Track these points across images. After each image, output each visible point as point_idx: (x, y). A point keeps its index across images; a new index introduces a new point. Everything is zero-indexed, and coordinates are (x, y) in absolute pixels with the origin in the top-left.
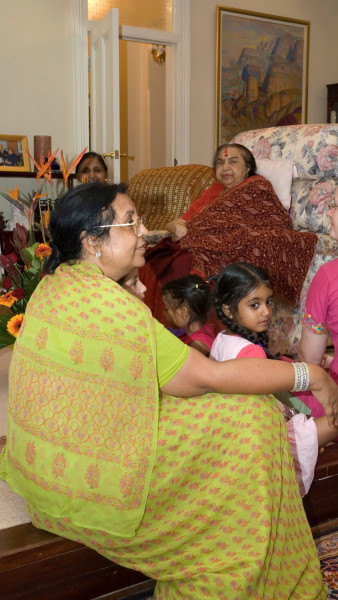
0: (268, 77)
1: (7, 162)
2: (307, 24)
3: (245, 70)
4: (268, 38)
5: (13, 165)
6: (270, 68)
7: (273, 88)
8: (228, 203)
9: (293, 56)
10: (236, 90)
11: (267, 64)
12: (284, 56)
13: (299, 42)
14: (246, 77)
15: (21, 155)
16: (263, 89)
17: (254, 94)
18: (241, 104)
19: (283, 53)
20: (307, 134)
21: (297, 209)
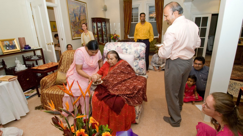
0: (80, 16)
1: (10, 48)
2: (86, 3)
3: (75, 14)
4: (79, 6)
5: (13, 49)
6: (80, 14)
7: (81, 19)
8: (118, 71)
9: (84, 11)
10: (73, 19)
11: (79, 13)
12: (82, 11)
13: (85, 8)
14: (75, 16)
15: (15, 45)
16: (79, 19)
17: (78, 20)
18: (75, 23)
19: (82, 10)
20: (135, 46)
21: (135, 69)
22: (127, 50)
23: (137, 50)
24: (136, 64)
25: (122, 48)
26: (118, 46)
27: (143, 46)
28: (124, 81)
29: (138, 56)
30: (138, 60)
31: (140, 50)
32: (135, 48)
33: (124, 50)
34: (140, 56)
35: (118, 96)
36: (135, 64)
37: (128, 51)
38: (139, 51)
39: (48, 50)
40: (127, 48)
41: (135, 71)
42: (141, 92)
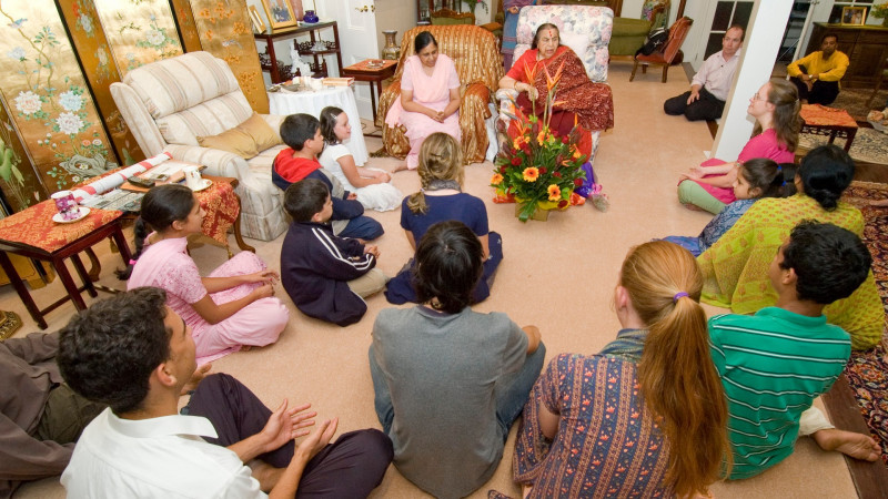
1: (281, 17)
5: (286, 20)
20: (592, 15)
21: (587, 67)
22: (573, 23)
23: (596, 24)
24: (591, 56)
25: (563, 18)
26: (553, 15)
27: (609, 15)
28: (570, 89)
29: (597, 37)
30: (594, 48)
31: (603, 23)
32: (593, 20)
33: (568, 25)
34: (600, 38)
35: (566, 111)
36: (588, 58)
37: (577, 26)
38: (600, 26)
39: (350, 26)
40: (573, 19)
41: (587, 72)
42: (607, 106)
